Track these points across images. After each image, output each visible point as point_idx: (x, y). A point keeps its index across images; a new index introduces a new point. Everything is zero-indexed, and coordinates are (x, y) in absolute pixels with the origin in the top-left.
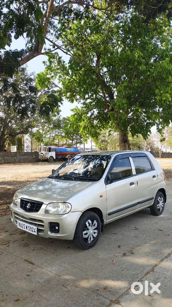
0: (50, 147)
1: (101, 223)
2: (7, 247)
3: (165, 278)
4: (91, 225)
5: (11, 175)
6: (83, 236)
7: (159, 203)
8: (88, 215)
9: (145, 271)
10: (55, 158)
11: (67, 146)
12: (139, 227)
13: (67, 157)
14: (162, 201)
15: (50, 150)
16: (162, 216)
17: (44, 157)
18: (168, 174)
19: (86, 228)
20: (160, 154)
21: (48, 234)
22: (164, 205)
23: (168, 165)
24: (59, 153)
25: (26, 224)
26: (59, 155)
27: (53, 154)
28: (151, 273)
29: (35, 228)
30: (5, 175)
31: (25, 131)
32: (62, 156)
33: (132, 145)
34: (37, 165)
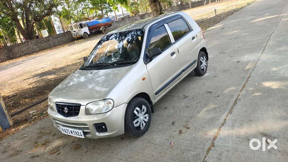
0: (80, 23)
1: (150, 105)
2: (58, 156)
3: (228, 151)
4: (140, 112)
5: (49, 63)
6: (135, 125)
7: (202, 63)
8: (134, 103)
9: (206, 148)
10: (89, 33)
11: (98, 18)
12: (187, 94)
13: (101, 29)
14: (205, 60)
15: (81, 26)
16: (206, 75)
17: (77, 35)
18: (202, 24)
19: (135, 117)
20: (190, 5)
21: (97, 135)
22: (207, 63)
23: (200, 15)
24: (92, 27)
25: (70, 129)
26: (92, 30)
27: (86, 30)
28: (212, 148)
29: (80, 131)
30: (43, 64)
31: (50, 13)
32: (95, 30)
33: (162, 1)
34: (74, 44)
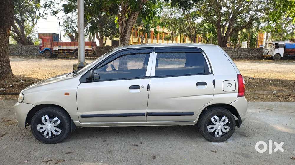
0: (277, 42)
4: (48, 121)
6: (38, 129)
7: (214, 124)
10: (282, 56)
14: (224, 124)
15: (277, 46)
24: (290, 50)
26: (289, 53)
27: (281, 51)
32: (293, 54)
